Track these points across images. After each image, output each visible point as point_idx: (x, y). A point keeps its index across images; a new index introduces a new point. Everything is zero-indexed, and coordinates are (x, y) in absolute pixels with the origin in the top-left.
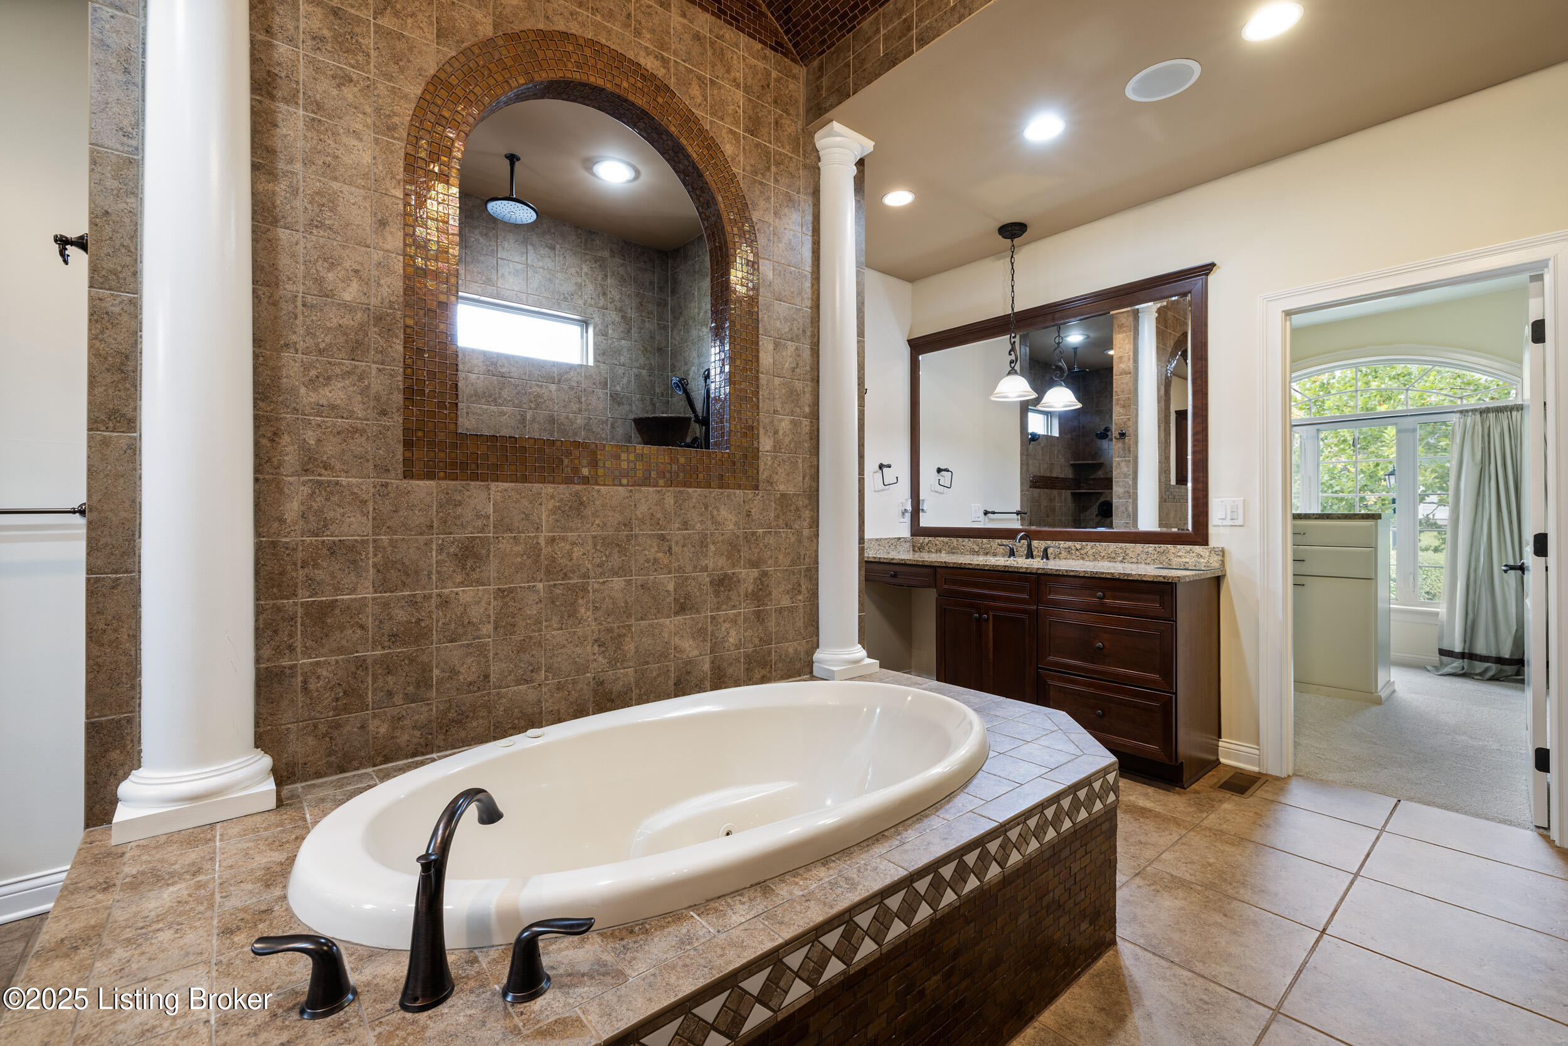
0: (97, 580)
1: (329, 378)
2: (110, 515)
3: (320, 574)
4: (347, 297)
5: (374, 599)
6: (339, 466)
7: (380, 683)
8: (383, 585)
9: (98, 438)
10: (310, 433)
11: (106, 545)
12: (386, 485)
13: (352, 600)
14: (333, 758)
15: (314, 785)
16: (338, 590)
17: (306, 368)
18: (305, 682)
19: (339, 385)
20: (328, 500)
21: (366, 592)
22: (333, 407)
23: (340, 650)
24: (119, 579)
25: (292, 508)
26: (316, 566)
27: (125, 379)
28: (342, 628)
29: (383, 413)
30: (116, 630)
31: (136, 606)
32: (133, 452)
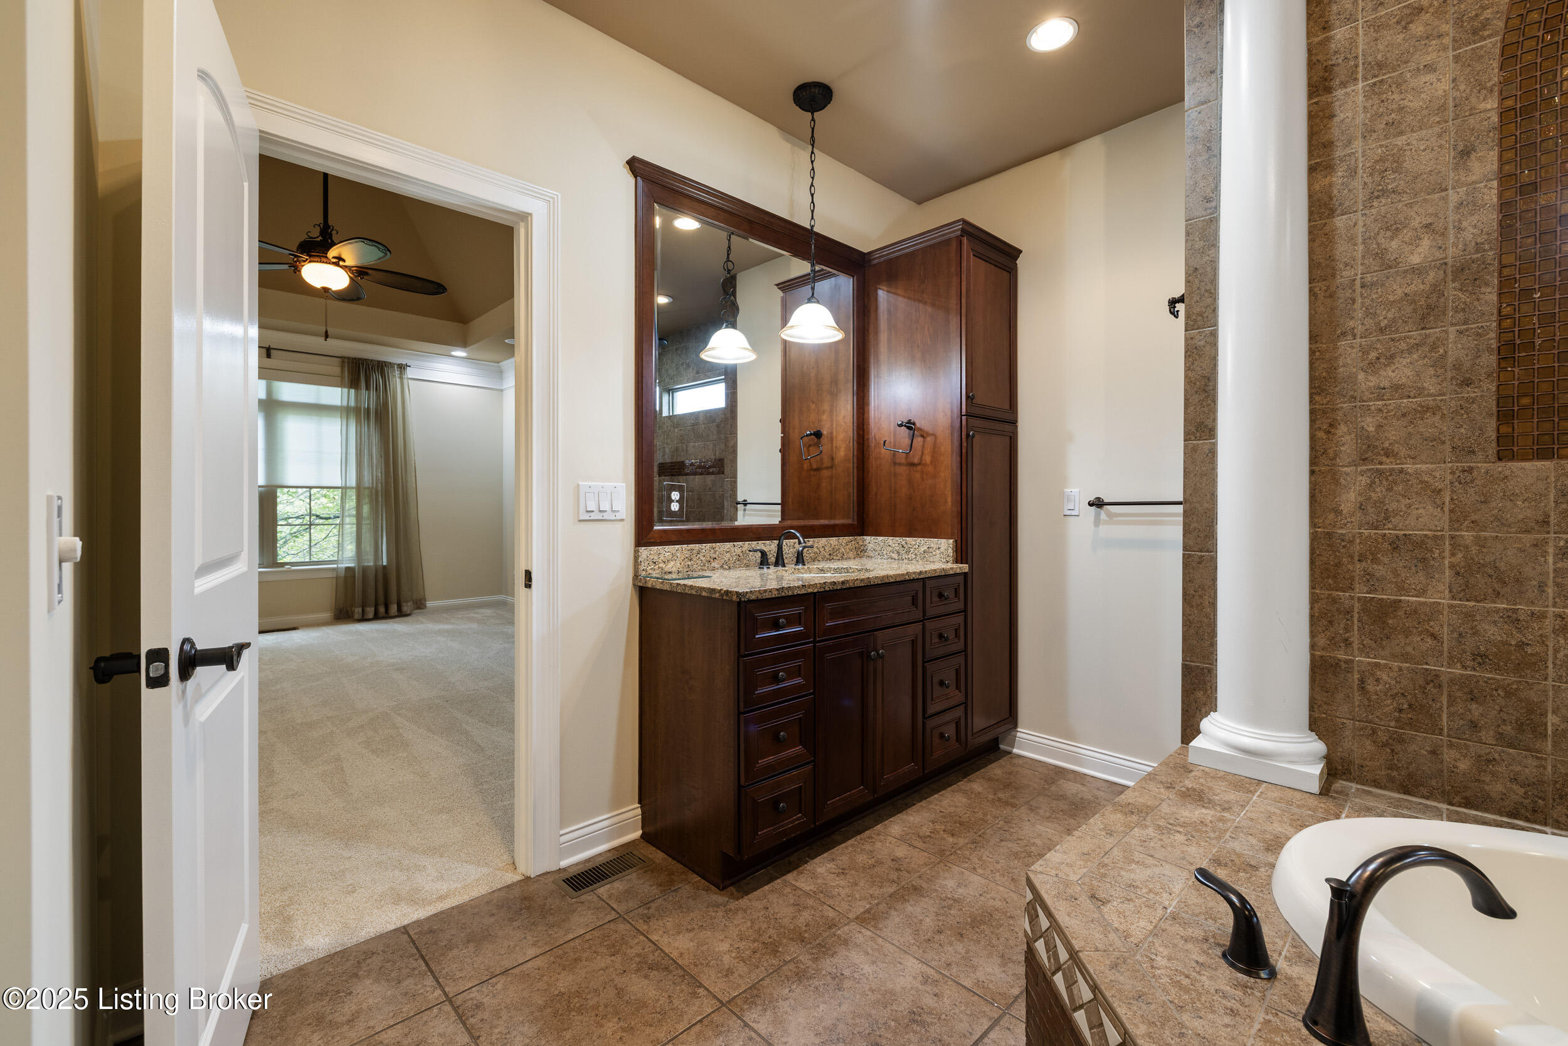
0: (1190, 556)
1: (1392, 357)
2: (1197, 505)
3: (1380, 570)
4: (1415, 260)
5: (1451, 606)
6: (1403, 452)
7: (1459, 708)
8: (1464, 588)
9: (1191, 446)
10: (1369, 420)
11: (1195, 529)
12: (1470, 470)
13: (1421, 604)
14: (1394, 773)
15: (1369, 792)
16: (1401, 589)
17: (1365, 352)
18: (1362, 681)
19: (1404, 362)
20: (1389, 489)
21: (1439, 595)
22: (1396, 387)
23: (1405, 657)
24: (1203, 556)
25: (1349, 499)
26: (1375, 560)
27: (1207, 397)
28: (1407, 633)
29: (1467, 382)
30: (1201, 597)
31: (1214, 580)
32: (1212, 454)
